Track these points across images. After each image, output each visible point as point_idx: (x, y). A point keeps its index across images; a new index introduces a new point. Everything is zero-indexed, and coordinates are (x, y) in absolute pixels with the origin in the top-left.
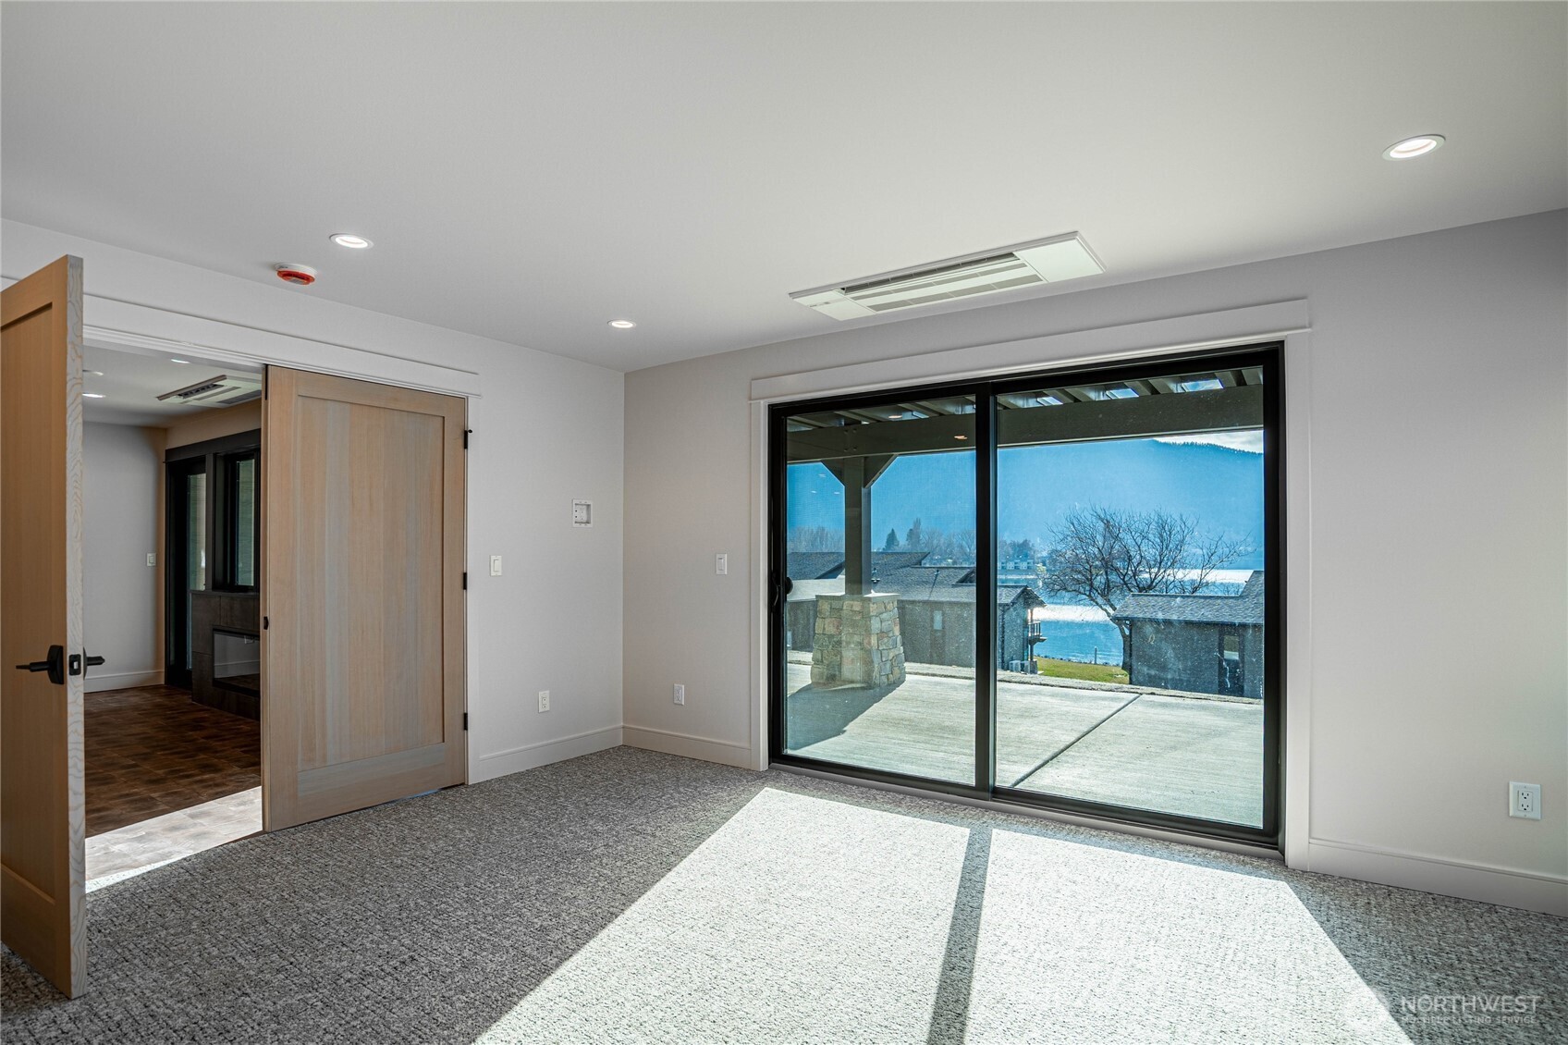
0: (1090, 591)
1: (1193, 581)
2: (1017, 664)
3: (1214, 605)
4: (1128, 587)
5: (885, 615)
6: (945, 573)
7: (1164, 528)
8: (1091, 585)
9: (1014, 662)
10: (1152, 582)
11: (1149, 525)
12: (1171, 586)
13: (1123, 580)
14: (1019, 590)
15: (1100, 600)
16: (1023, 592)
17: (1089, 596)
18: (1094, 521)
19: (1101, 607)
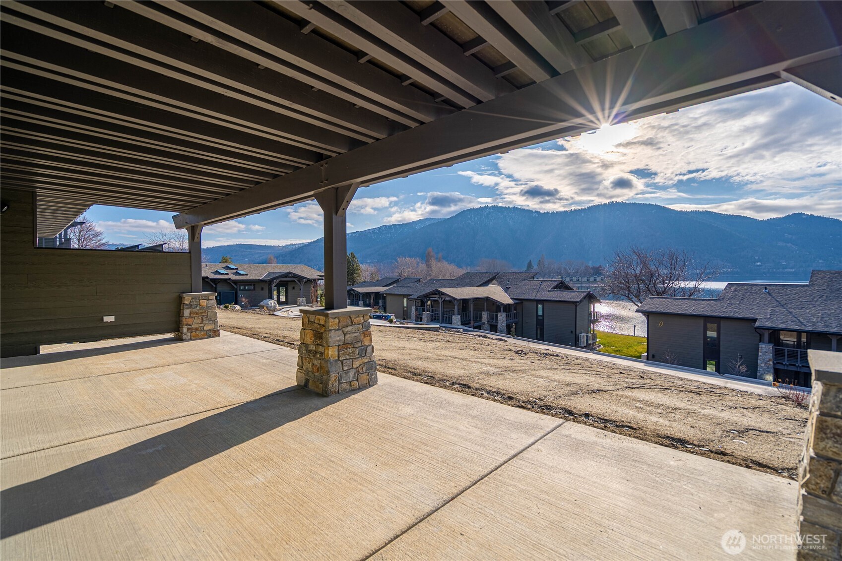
0: (628, 294)
1: (690, 289)
2: (584, 335)
3: (701, 304)
4: (650, 292)
5: (349, 328)
6: (546, 283)
7: (673, 258)
8: (629, 291)
9: (582, 334)
10: (665, 290)
11: (663, 256)
12: (677, 292)
13: (648, 288)
14: (585, 294)
15: (634, 299)
16: (587, 295)
17: (628, 297)
18: (632, 254)
19: (635, 303)
